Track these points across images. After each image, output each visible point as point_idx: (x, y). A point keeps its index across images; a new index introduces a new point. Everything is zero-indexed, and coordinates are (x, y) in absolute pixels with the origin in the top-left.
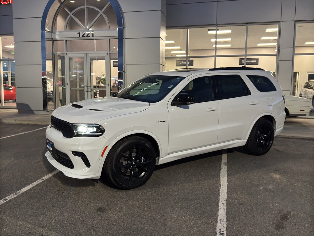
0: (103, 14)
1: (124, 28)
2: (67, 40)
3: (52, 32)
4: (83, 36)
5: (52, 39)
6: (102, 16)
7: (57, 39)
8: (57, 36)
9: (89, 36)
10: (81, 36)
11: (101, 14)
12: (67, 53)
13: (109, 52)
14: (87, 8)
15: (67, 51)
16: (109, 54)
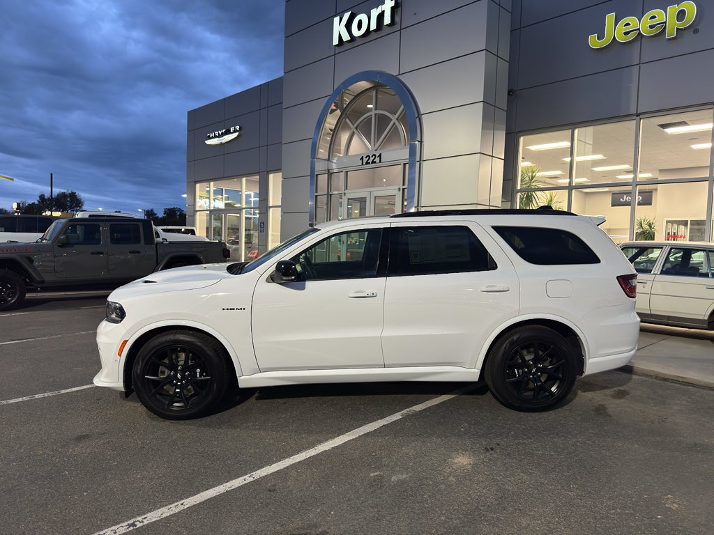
0: (397, 123)
1: (421, 142)
2: (347, 172)
3: (329, 160)
4: (367, 163)
5: (328, 170)
6: (396, 127)
7: (335, 171)
8: (334, 166)
9: (375, 162)
10: (364, 163)
11: (394, 123)
12: (346, 192)
13: (402, 187)
14: (376, 114)
15: (346, 188)
16: (401, 190)
